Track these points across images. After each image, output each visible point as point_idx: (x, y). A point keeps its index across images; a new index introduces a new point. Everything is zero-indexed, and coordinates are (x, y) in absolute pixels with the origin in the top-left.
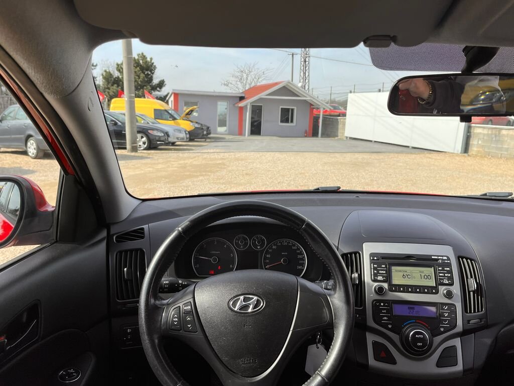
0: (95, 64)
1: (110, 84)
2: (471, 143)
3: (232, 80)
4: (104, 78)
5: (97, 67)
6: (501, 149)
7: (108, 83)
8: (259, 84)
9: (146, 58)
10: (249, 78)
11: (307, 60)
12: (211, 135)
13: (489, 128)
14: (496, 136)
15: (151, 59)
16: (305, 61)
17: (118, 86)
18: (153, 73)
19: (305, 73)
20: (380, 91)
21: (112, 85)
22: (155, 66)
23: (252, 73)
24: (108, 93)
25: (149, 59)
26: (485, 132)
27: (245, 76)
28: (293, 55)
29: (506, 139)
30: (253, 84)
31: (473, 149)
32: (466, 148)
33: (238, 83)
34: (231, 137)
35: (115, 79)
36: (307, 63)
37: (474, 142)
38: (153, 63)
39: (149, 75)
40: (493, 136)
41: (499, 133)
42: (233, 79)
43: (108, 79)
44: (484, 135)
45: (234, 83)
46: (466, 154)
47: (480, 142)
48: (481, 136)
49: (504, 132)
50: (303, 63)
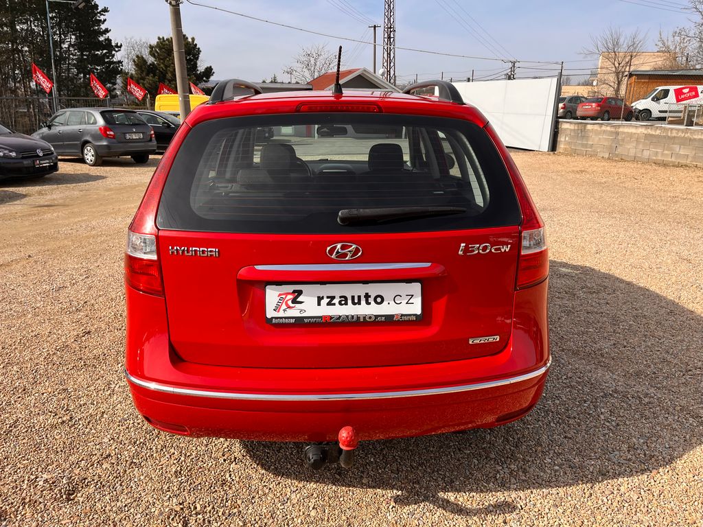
0: (119, 45)
1: (144, 73)
2: (558, 140)
3: (297, 66)
4: (136, 65)
5: (122, 48)
6: (585, 146)
7: (142, 72)
8: (330, 71)
9: (187, 38)
10: (318, 63)
11: (392, 36)
12: (274, 138)
13: (575, 124)
14: (582, 132)
15: (193, 39)
16: (389, 38)
17: (154, 76)
18: (197, 59)
19: (389, 54)
20: (469, 80)
21: (148, 75)
22: (199, 49)
23: (321, 57)
24: (143, 84)
25: (190, 40)
26: (572, 127)
27: (313, 61)
28: (375, 27)
29: (591, 134)
30: (323, 72)
31: (561, 146)
32: (553, 146)
33: (304, 70)
34: (298, 139)
35: (149, 66)
36: (392, 40)
37: (562, 138)
38: (196, 45)
39: (192, 60)
40: (579, 131)
41: (585, 129)
42: (299, 65)
43: (141, 66)
44: (571, 130)
45: (299, 70)
46: (552, 153)
47: (567, 139)
48: (568, 132)
49: (589, 127)
50: (386, 40)
